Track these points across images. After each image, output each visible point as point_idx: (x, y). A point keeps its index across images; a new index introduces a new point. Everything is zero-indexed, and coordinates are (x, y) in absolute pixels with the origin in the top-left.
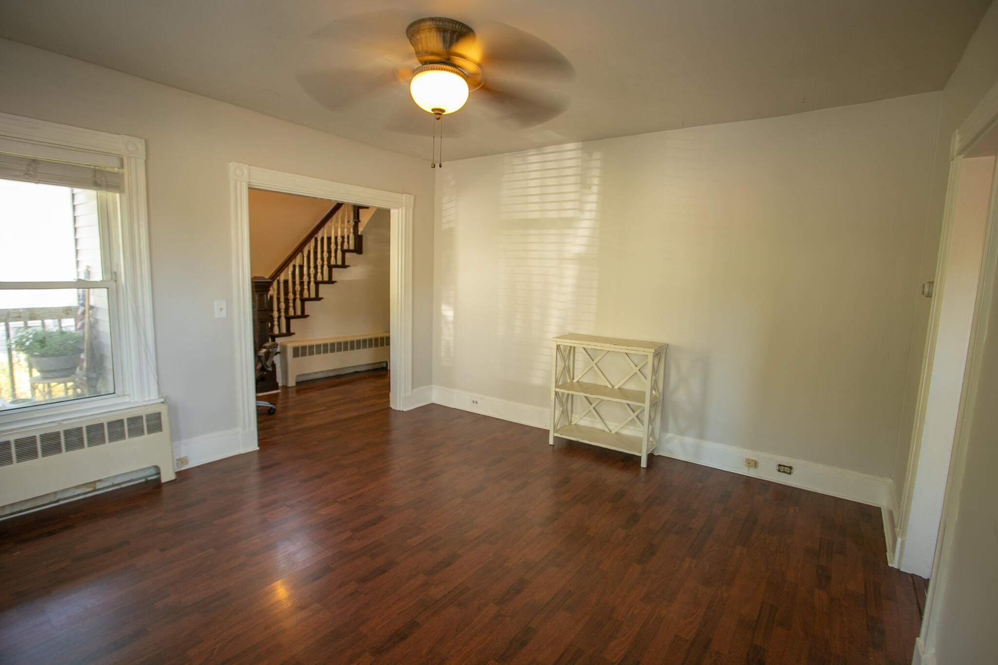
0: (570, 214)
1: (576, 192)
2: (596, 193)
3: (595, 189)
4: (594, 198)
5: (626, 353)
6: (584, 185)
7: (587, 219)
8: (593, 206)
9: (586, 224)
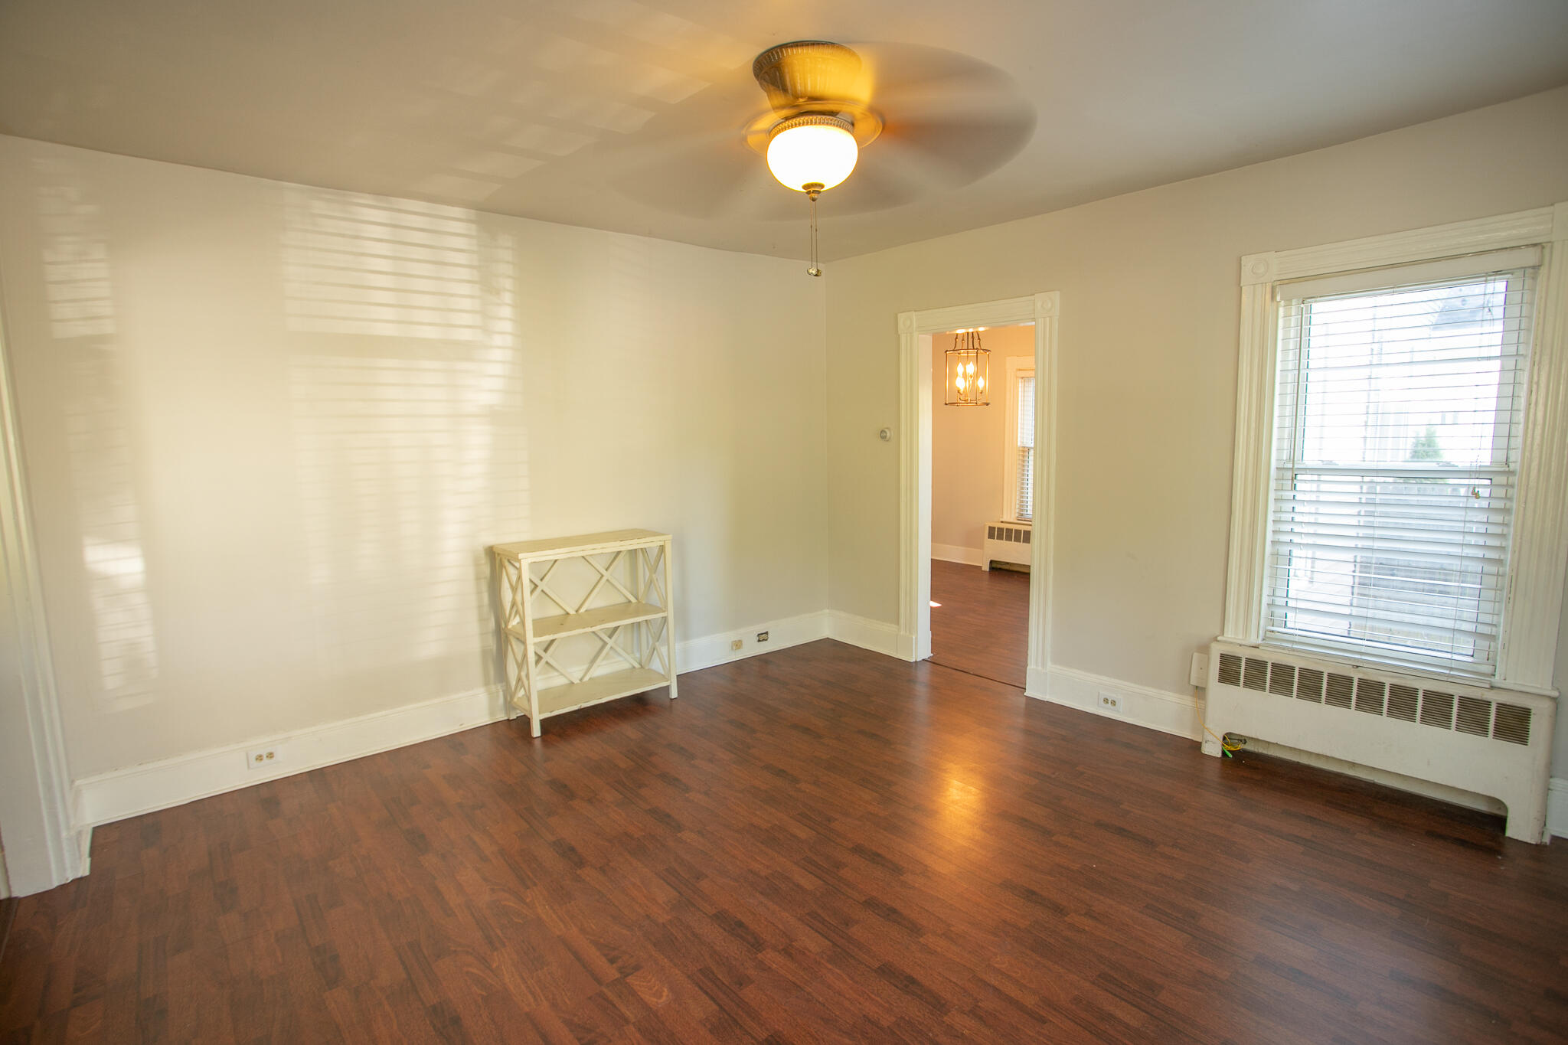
0: (465, 335)
1: (472, 297)
2: (509, 305)
3: (507, 297)
4: (506, 312)
5: (583, 557)
6: (487, 285)
7: (499, 347)
8: (507, 326)
9: (497, 354)
